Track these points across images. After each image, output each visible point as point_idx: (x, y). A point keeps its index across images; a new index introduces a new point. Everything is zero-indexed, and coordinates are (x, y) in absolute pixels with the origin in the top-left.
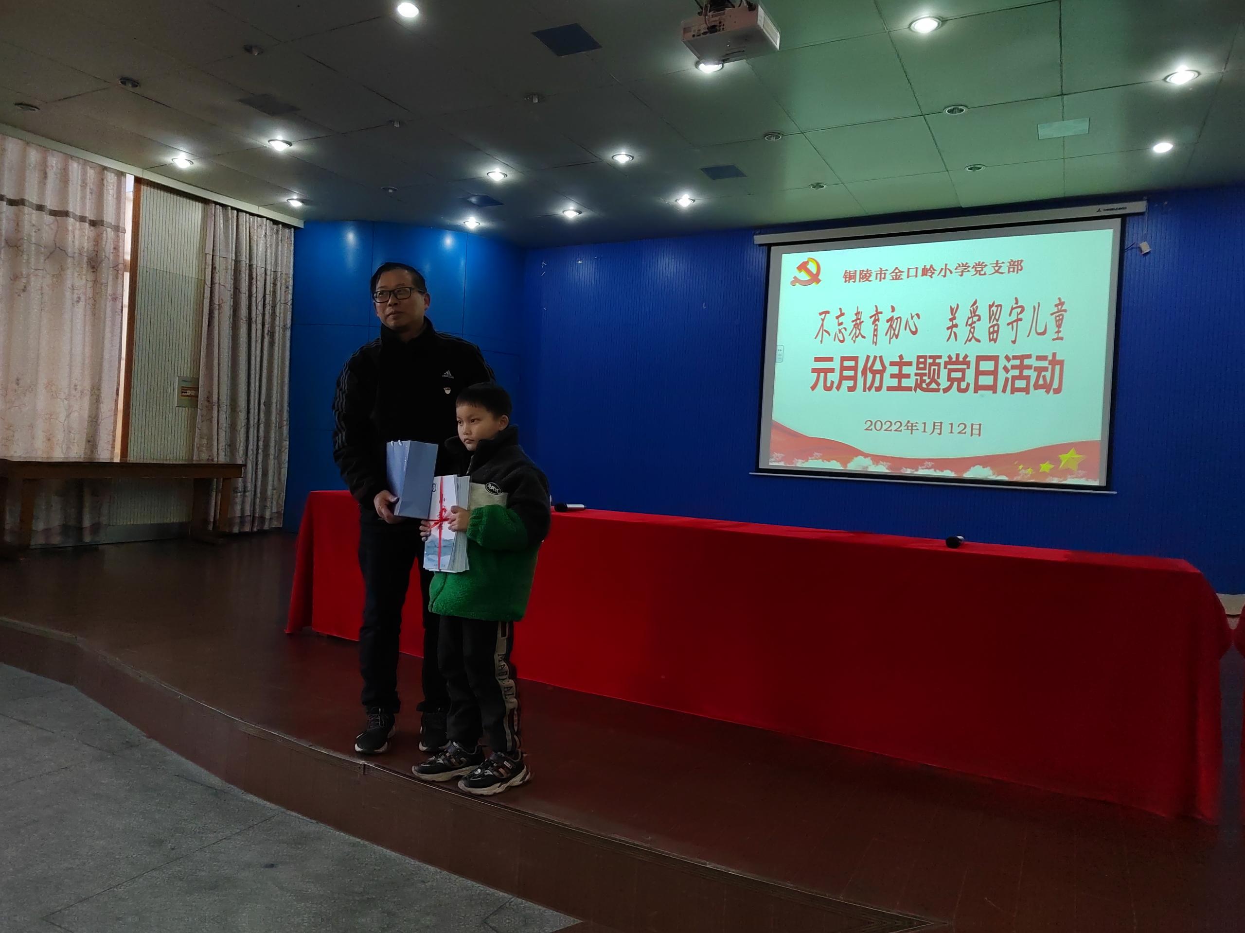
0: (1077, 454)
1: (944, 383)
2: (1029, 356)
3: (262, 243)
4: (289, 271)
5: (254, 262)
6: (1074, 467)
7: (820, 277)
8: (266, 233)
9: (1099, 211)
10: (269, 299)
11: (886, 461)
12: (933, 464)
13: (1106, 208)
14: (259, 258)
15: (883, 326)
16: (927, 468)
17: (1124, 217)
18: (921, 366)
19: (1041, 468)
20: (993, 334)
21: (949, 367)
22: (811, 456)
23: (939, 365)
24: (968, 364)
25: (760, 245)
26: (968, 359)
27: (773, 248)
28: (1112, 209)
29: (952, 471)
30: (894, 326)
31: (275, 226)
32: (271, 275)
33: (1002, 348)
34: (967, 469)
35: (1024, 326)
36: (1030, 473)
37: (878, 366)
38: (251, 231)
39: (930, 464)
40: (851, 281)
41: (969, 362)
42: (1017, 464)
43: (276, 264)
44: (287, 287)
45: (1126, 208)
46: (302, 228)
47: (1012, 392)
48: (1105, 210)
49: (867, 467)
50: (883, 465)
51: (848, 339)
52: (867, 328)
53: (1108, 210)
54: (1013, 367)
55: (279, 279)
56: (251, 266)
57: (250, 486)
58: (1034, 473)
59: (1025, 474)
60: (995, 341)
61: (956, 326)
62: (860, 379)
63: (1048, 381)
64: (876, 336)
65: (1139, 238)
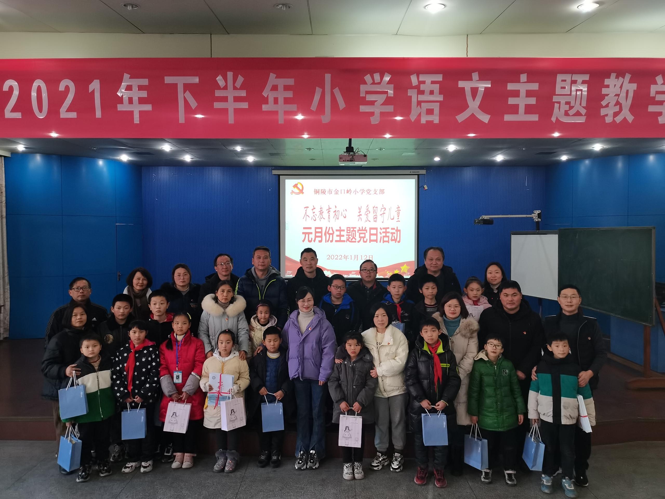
0: (407, 266)
1: (358, 239)
2: (388, 228)
6: (406, 271)
7: (303, 191)
9: (410, 172)
12: (355, 272)
15: (332, 214)
16: (353, 274)
17: (418, 175)
18: (349, 231)
20: (375, 218)
21: (360, 232)
23: (355, 231)
24: (366, 231)
25: (274, 175)
26: (366, 229)
27: (281, 176)
28: (415, 172)
30: (337, 214)
33: (378, 225)
35: (386, 216)
37: (331, 232)
40: (318, 193)
41: (367, 230)
42: (386, 271)
45: (419, 172)
46: (9, 157)
47: (383, 243)
48: (412, 172)
51: (317, 219)
52: (325, 215)
54: (383, 232)
60: (376, 221)
61: (361, 215)
62: (324, 237)
63: (396, 238)
64: (329, 218)
65: (424, 184)
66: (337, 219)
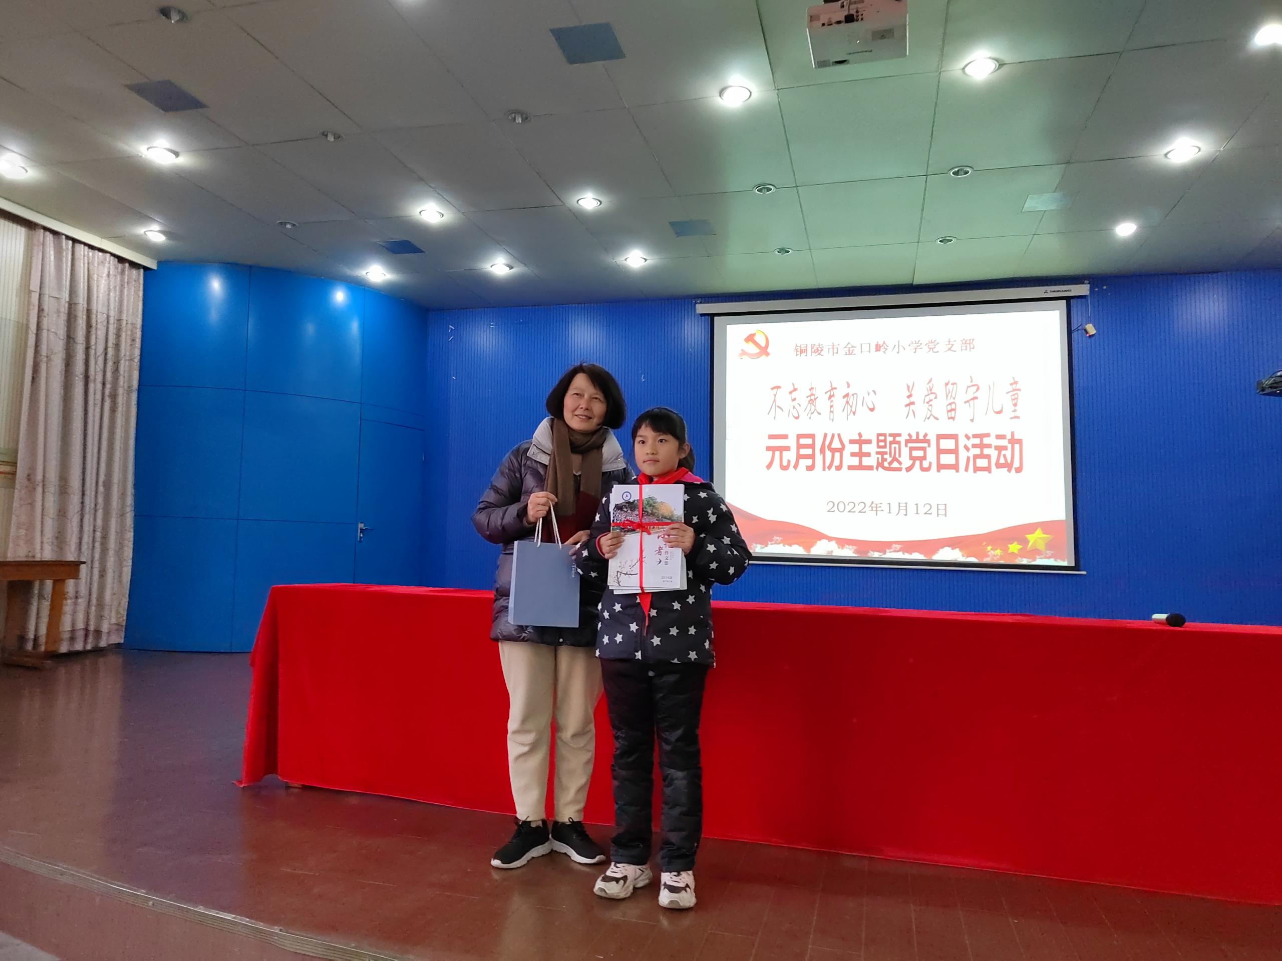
0: (1044, 534)
1: (906, 462)
2: (988, 435)
3: (103, 283)
4: (137, 321)
5: (94, 307)
6: (1041, 546)
7: (769, 350)
8: (109, 272)
9: (1046, 292)
10: (111, 352)
11: (852, 545)
12: (900, 546)
13: (1053, 290)
14: (100, 302)
15: (839, 402)
16: (895, 551)
17: (1068, 299)
18: (882, 444)
19: (1009, 548)
20: (952, 410)
21: (910, 445)
22: (770, 541)
23: (899, 443)
24: (928, 442)
25: (702, 315)
26: (927, 438)
27: (716, 318)
28: (1058, 291)
29: (921, 553)
30: (850, 403)
31: (120, 266)
32: (114, 323)
33: (961, 427)
34: (935, 551)
35: (981, 404)
36: (999, 554)
37: (836, 444)
38: (91, 268)
39: (898, 547)
40: (803, 355)
41: (930, 440)
42: (986, 544)
43: (120, 312)
44: (133, 340)
45: (1070, 291)
46: (154, 270)
47: (975, 472)
48: (1051, 291)
49: (832, 552)
50: (849, 549)
51: (803, 415)
52: (822, 403)
53: (1054, 291)
54: (974, 446)
55: (124, 329)
56: (89, 312)
57: (83, 590)
58: (1002, 554)
59: (994, 555)
60: (953, 418)
61: (913, 403)
62: (819, 457)
63: (1009, 461)
64: (833, 412)
65: (1084, 322)
66: (852, 414)
